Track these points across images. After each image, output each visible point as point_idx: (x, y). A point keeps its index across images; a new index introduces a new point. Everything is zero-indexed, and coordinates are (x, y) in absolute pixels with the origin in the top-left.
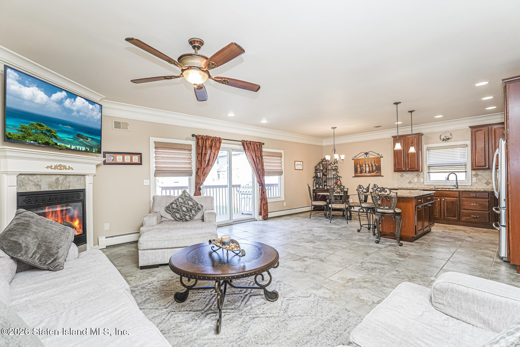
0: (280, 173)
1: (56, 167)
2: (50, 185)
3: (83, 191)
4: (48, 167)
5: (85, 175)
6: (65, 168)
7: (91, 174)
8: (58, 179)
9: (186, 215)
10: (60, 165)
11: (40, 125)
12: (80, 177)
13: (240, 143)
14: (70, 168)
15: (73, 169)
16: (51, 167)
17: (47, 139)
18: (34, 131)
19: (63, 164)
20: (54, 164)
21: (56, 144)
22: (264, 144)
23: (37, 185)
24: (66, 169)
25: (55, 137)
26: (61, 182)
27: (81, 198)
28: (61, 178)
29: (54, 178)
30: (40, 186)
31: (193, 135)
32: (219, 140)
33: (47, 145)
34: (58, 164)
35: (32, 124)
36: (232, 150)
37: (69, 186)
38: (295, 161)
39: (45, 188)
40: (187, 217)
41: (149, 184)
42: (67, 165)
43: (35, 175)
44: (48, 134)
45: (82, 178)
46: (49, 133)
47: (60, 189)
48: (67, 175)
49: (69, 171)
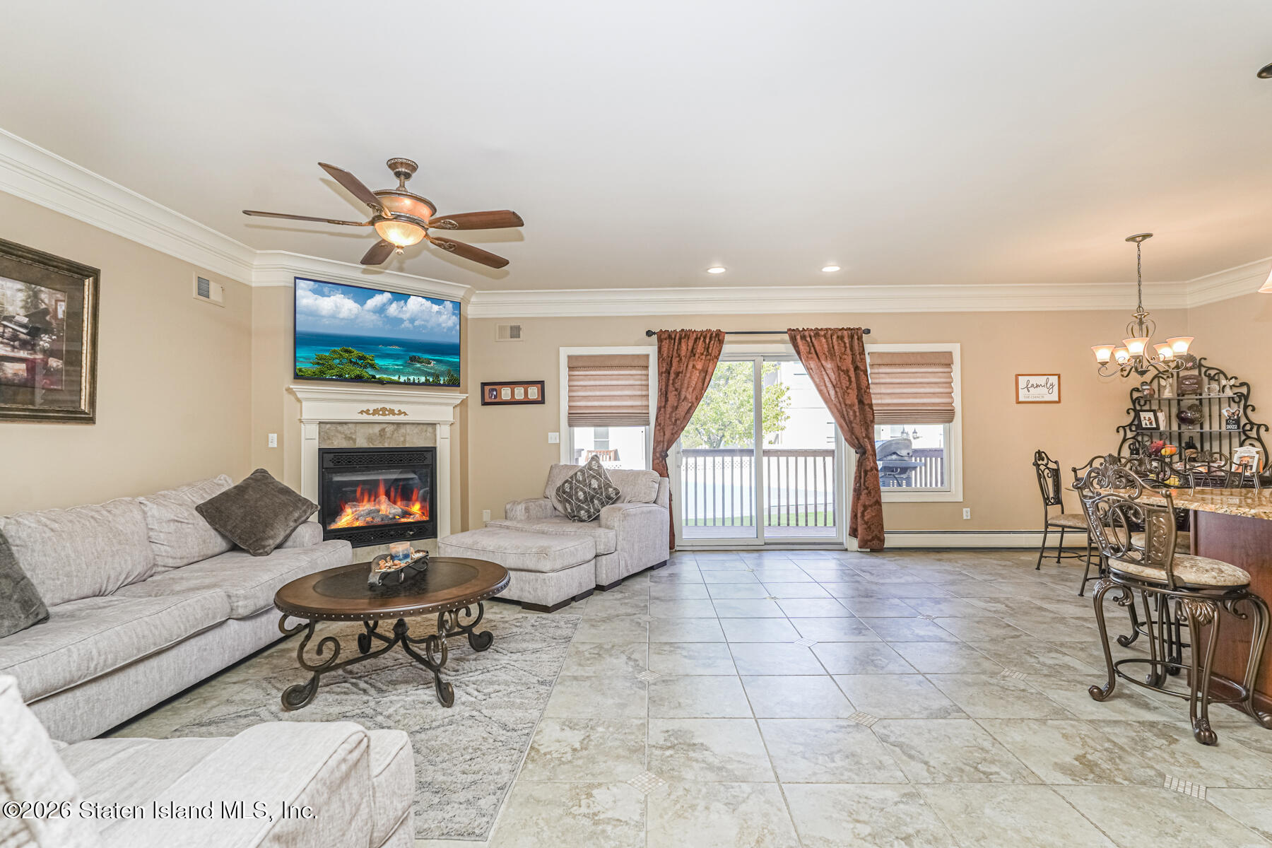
0: (946, 415)
1: (376, 412)
2: (370, 439)
3: (432, 450)
4: (362, 412)
5: (435, 424)
6: (392, 412)
7: (445, 423)
8: (383, 430)
9: (582, 509)
10: (384, 409)
11: (347, 351)
12: (425, 427)
13: (787, 337)
14: (400, 413)
15: (406, 414)
16: (367, 412)
17: (357, 371)
18: (338, 361)
19: (388, 406)
20: (372, 407)
21: (374, 377)
22: (868, 331)
23: (348, 438)
24: (394, 414)
25: (372, 366)
26: (388, 435)
27: (428, 462)
28: (389, 429)
29: (377, 429)
30: (354, 441)
31: (649, 333)
32: (718, 337)
33: (358, 379)
34: (380, 406)
35: (334, 352)
36: (762, 358)
37: (404, 441)
38: (1017, 376)
39: (361, 443)
40: (582, 512)
41: (558, 441)
42: (396, 408)
43: (346, 423)
44: (360, 362)
45: (430, 429)
46: (364, 362)
47: (386, 445)
48: (398, 424)
49: (401, 418)
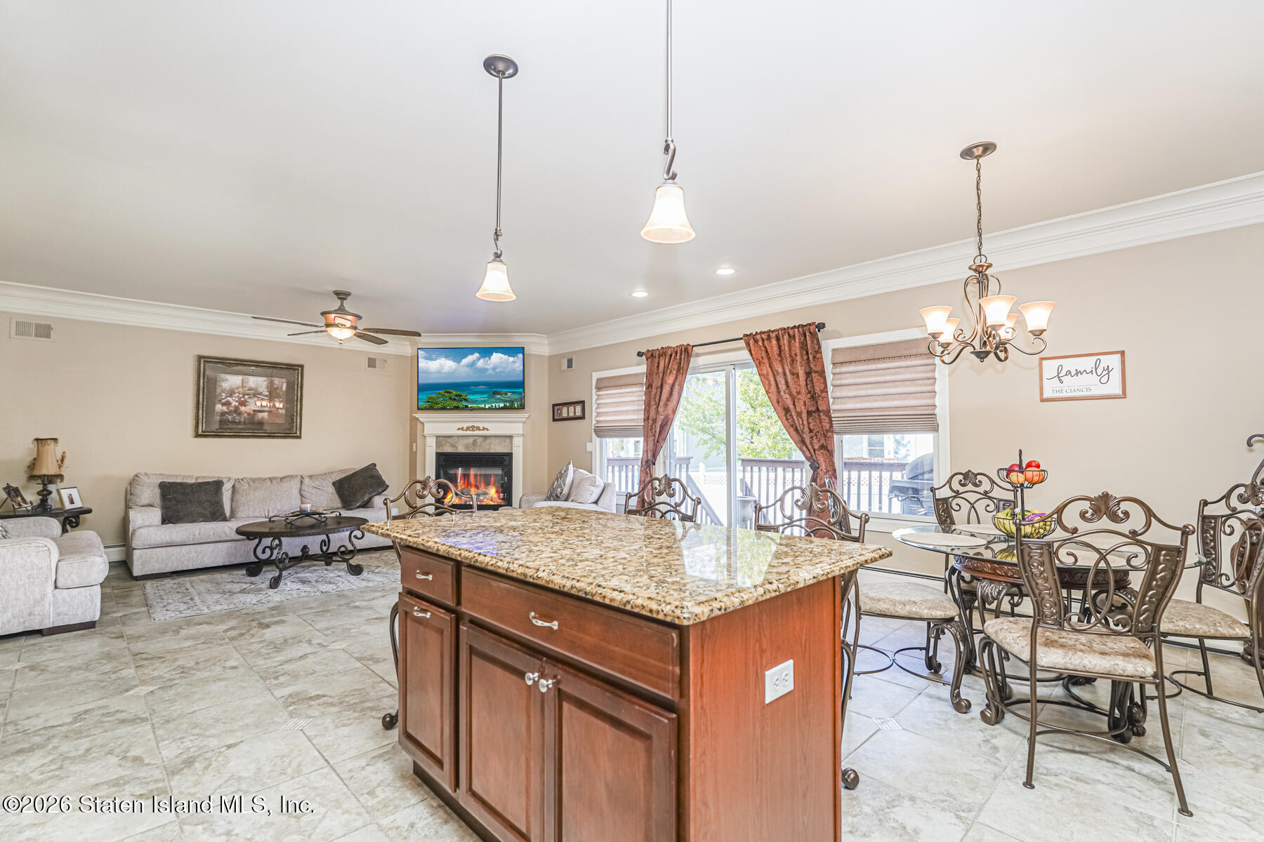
1: (468, 429)
2: (467, 446)
3: (510, 455)
4: (459, 429)
5: (511, 437)
6: (478, 428)
7: (518, 435)
8: (476, 440)
10: (473, 427)
11: (448, 392)
12: (504, 439)
14: (484, 429)
15: (487, 429)
16: (462, 429)
17: (455, 404)
19: (476, 425)
20: (465, 425)
21: (467, 406)
22: (822, 326)
23: (453, 446)
24: (480, 430)
25: (466, 400)
26: (479, 444)
27: (506, 463)
28: (479, 440)
29: (471, 440)
30: (457, 448)
31: (640, 354)
33: (457, 408)
34: (470, 425)
37: (489, 448)
39: (461, 449)
41: (591, 450)
42: (481, 426)
43: (452, 436)
44: (457, 398)
45: (508, 440)
46: (460, 398)
47: (477, 451)
48: (485, 437)
49: (485, 433)
